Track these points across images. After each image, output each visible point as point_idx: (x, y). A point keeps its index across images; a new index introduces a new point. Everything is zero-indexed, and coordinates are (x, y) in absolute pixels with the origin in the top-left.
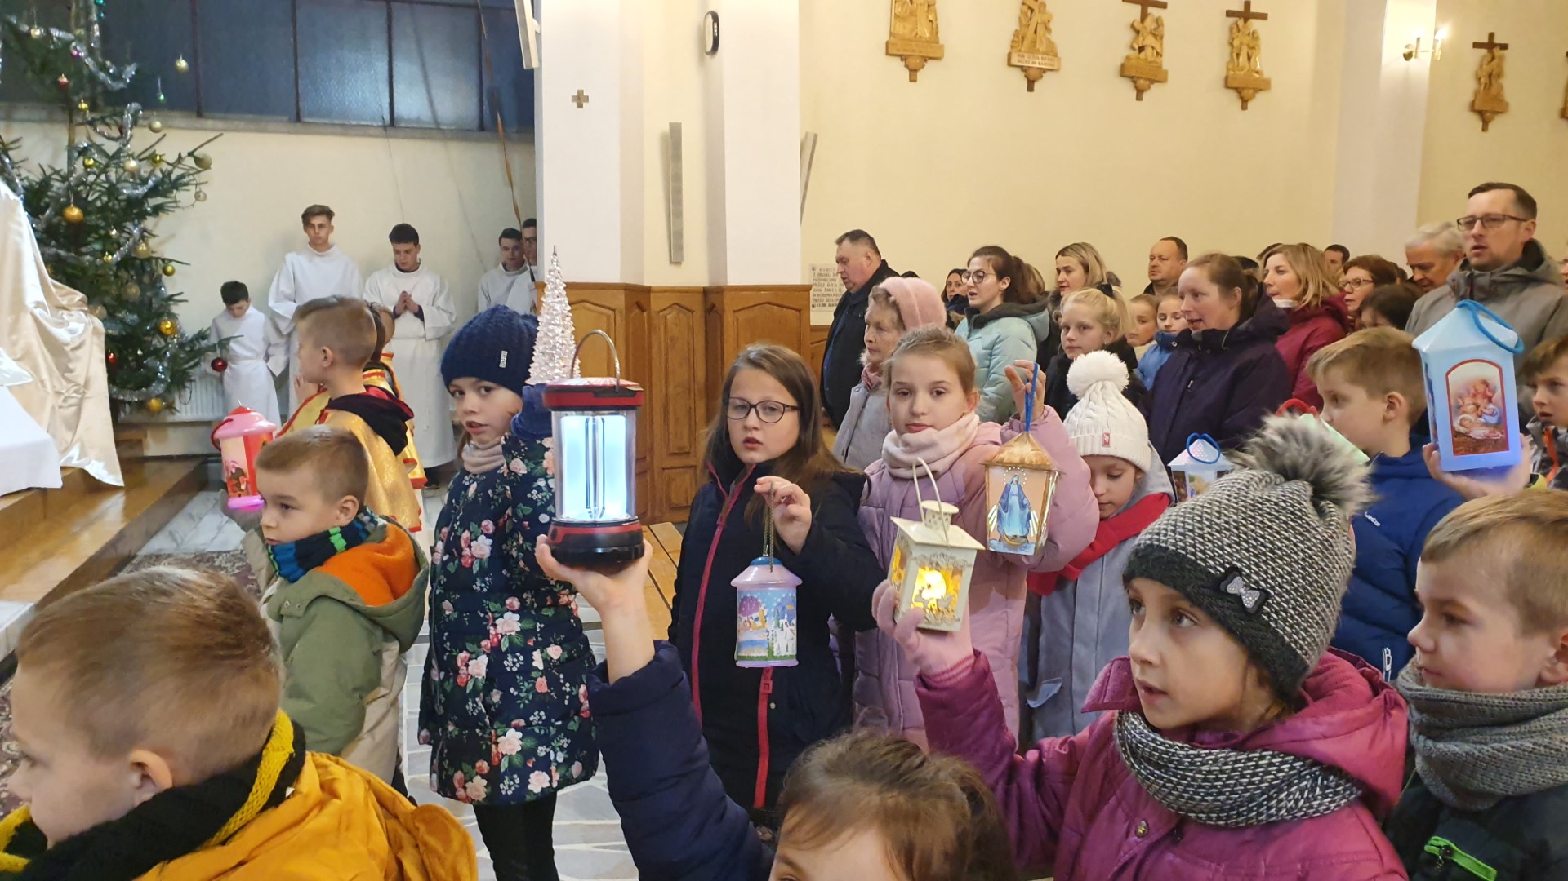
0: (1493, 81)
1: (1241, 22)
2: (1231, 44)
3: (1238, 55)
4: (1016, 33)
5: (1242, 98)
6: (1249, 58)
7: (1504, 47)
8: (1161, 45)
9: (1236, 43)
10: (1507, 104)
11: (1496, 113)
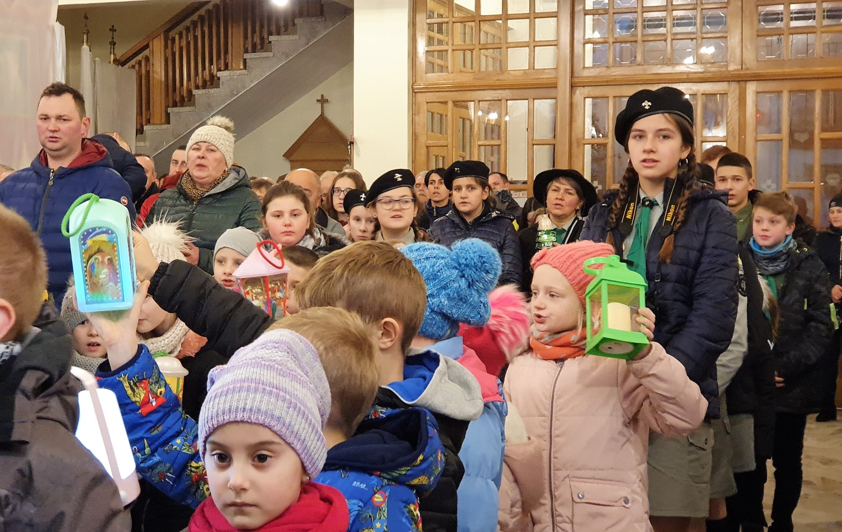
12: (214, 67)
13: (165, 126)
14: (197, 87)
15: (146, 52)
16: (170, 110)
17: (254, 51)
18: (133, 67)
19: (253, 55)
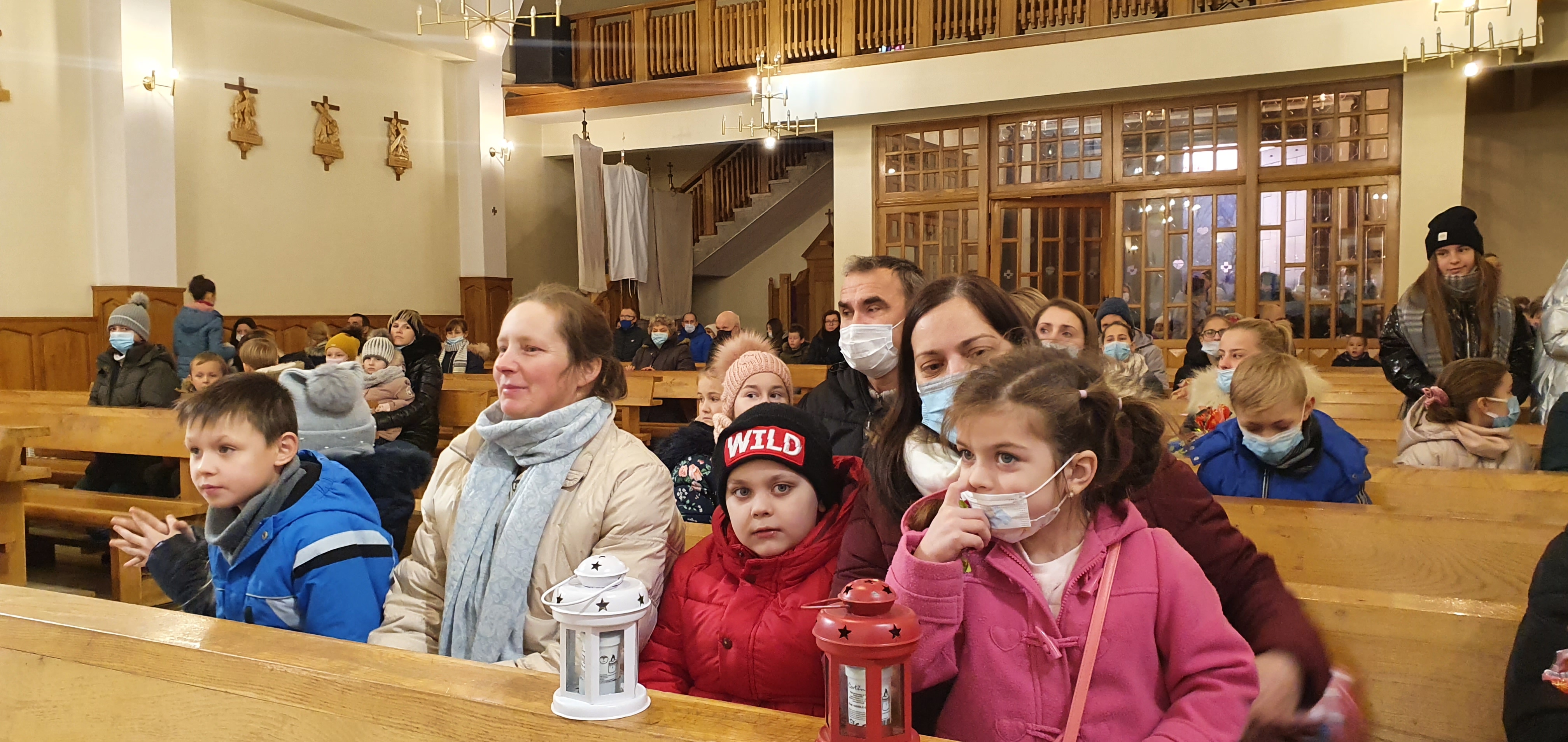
0: (247, 118)
7: (255, 91)
10: (261, 138)
11: (252, 145)
12: (748, 191)
13: (713, 236)
14: (736, 207)
15: (700, 182)
16: (717, 224)
17: (776, 178)
18: (691, 192)
19: (775, 182)
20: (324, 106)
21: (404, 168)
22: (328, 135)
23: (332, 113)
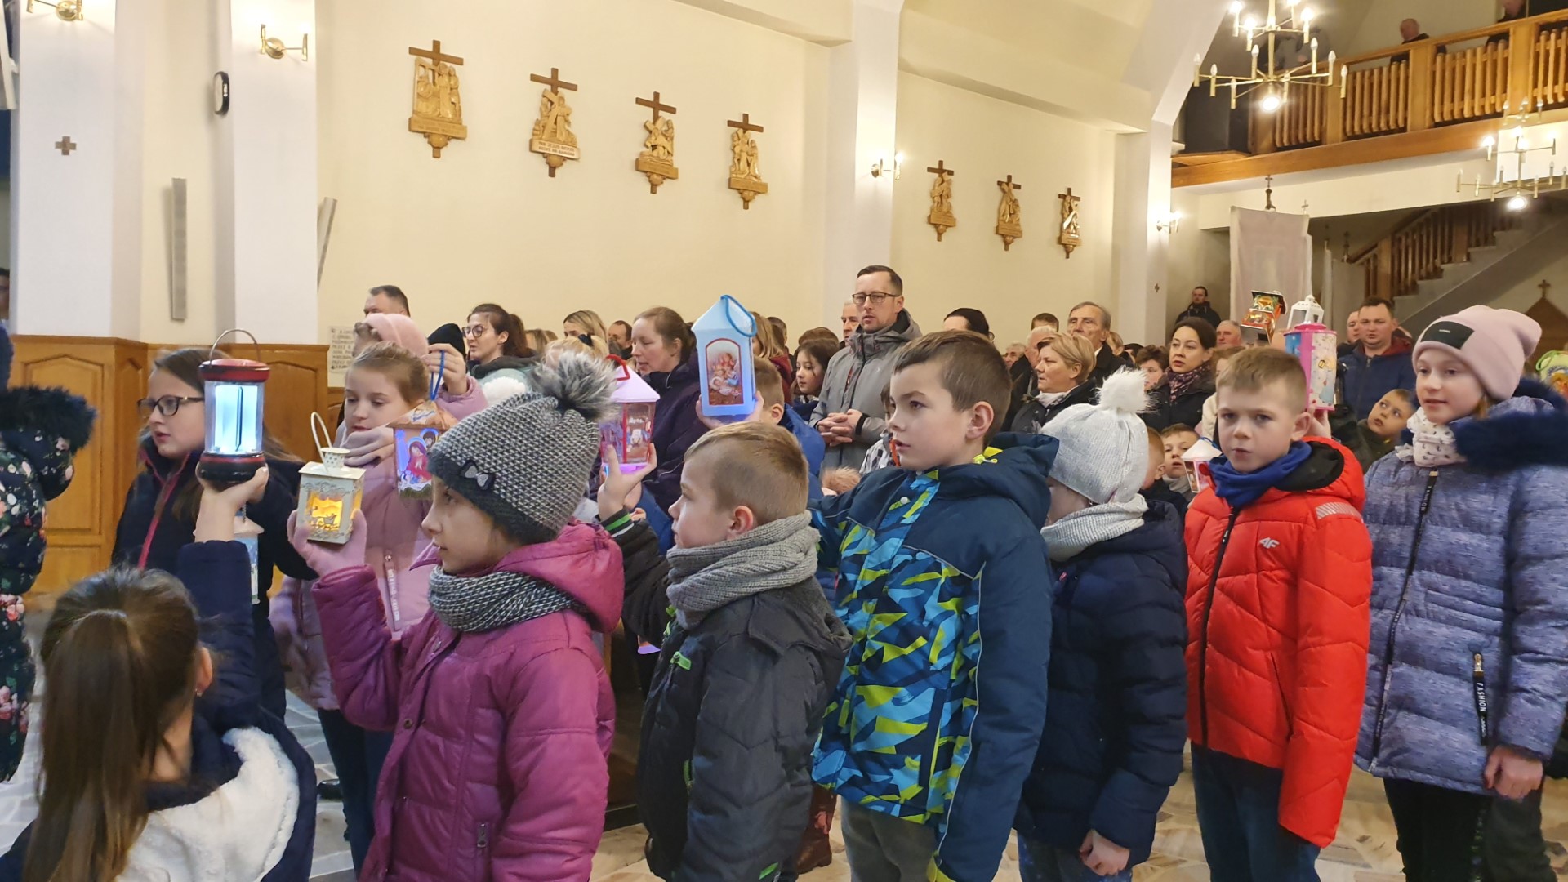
0: (944, 201)
1: (741, 132)
2: (733, 150)
3: (739, 160)
4: (537, 123)
5: (743, 198)
6: (749, 165)
7: (951, 173)
8: (672, 145)
9: (737, 150)
10: (955, 220)
11: (947, 226)
12: (1438, 261)
14: (1421, 278)
15: (1374, 251)
17: (1478, 245)
18: (1362, 264)
19: (1477, 249)
20: (1007, 186)
21: (1074, 246)
22: (1010, 214)
23: (1015, 192)
